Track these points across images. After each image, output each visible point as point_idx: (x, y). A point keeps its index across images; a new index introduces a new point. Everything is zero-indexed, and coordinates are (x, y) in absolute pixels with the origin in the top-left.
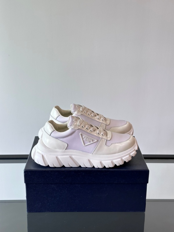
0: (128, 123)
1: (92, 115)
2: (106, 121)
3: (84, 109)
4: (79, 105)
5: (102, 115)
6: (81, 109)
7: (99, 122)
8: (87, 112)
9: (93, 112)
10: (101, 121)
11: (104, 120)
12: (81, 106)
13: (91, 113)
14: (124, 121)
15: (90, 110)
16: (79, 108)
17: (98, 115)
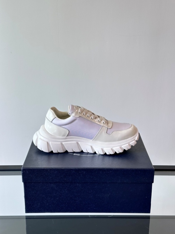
0: (132, 127)
1: (92, 117)
2: (108, 124)
3: (83, 111)
4: (77, 106)
5: (103, 117)
6: (79, 111)
7: (100, 125)
8: (86, 114)
9: (94, 114)
10: (102, 125)
11: (105, 123)
12: (80, 107)
13: (91, 115)
14: (129, 124)
15: (91, 112)
16: (78, 109)
17: (99, 117)
